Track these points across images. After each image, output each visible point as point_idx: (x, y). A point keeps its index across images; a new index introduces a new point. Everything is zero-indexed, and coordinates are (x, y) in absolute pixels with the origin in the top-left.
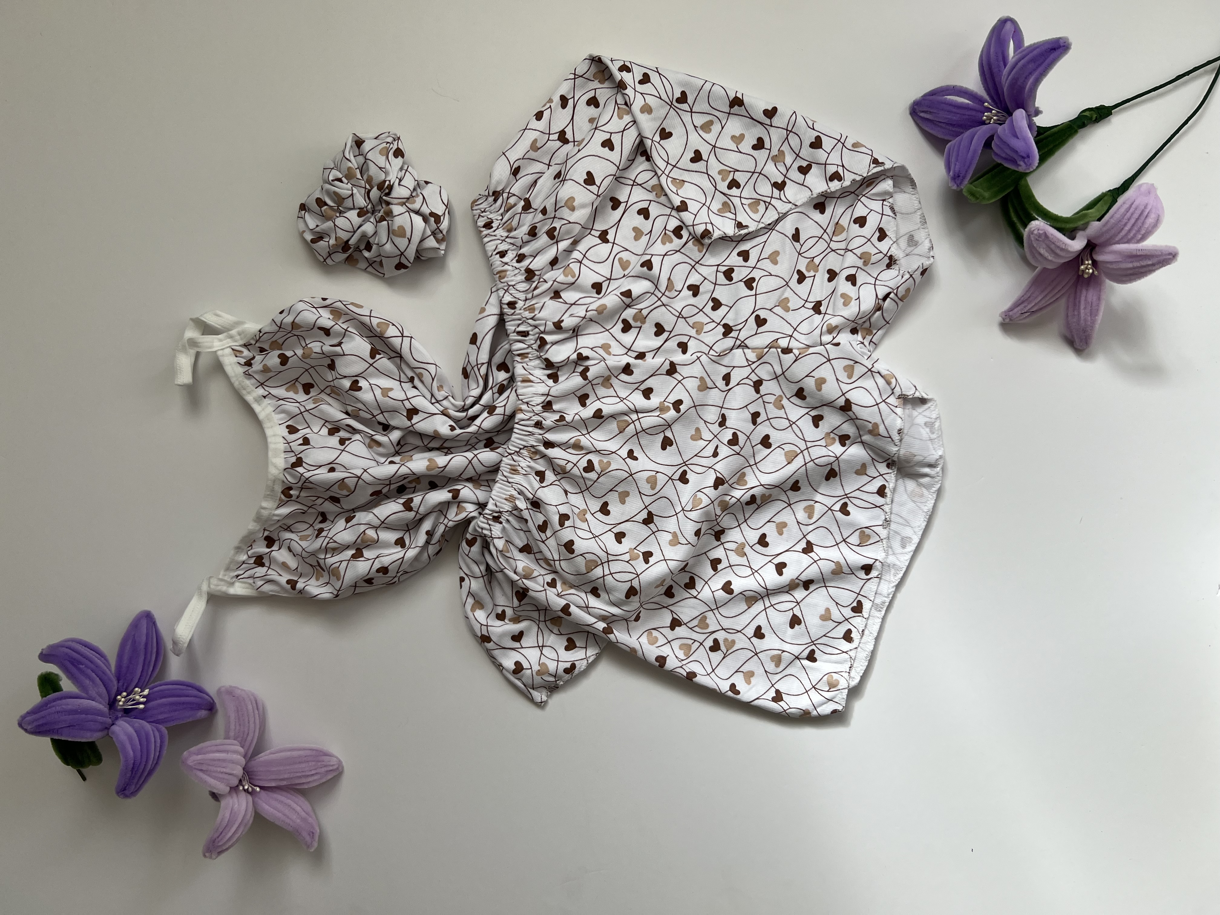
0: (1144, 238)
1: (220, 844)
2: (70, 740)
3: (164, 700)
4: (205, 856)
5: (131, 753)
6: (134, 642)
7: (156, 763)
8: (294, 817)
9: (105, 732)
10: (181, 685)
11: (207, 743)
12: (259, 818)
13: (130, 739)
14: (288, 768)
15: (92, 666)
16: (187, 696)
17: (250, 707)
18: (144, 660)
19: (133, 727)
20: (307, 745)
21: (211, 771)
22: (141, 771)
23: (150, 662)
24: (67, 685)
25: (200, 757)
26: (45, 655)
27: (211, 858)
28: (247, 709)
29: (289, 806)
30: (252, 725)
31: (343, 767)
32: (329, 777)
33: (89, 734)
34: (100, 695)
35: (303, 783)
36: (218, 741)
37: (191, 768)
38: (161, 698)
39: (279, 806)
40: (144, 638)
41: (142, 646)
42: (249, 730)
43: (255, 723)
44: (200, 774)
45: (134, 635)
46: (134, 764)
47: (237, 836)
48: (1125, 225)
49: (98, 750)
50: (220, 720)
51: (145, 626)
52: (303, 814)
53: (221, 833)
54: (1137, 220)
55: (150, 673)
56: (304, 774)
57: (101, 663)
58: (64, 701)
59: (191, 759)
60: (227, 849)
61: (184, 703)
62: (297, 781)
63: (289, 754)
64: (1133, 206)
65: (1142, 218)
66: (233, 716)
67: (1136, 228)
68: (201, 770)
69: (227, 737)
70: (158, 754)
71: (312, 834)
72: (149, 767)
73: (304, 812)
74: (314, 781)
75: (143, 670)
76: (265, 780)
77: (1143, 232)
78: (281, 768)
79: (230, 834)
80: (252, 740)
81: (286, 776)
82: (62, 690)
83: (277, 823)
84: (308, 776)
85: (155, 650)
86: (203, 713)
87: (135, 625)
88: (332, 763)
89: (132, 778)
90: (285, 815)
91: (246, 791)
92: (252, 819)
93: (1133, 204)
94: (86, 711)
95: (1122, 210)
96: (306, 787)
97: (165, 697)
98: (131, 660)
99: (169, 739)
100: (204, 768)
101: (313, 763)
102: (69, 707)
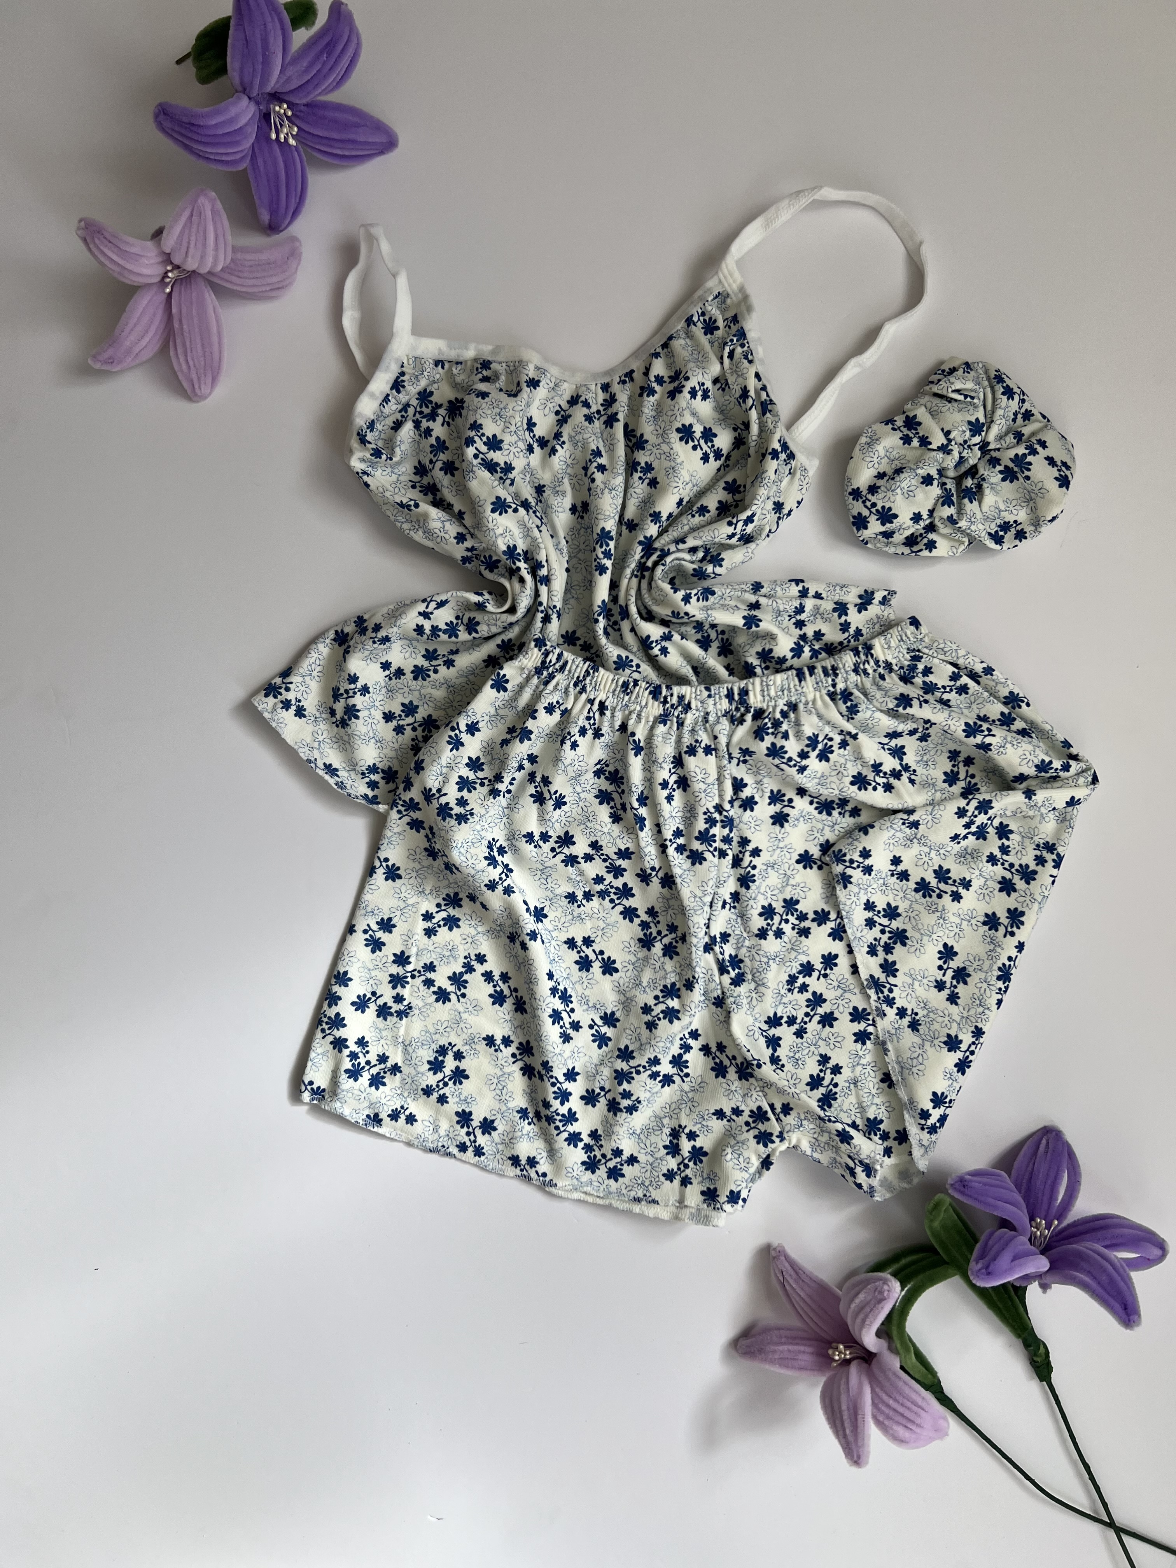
0: (879, 1424)
1: (97, 241)
2: (229, 41)
3: (281, 165)
4: (80, 221)
5: (213, 123)
6: (357, 126)
7: (200, 156)
8: (132, 338)
9: (240, 89)
10: (302, 188)
11: (226, 223)
12: (130, 291)
13: (231, 121)
14: (197, 330)
15: (325, 71)
16: (287, 196)
17: (274, 280)
18: (334, 139)
19: (246, 125)
20: (226, 354)
21: (190, 227)
22: (190, 135)
23: (331, 146)
24: (301, 36)
25: (209, 214)
26: (340, 7)
27: (79, 228)
28: (272, 276)
29: (147, 332)
30: (251, 282)
31: (197, 402)
32: (185, 384)
33: (237, 65)
34: (288, 80)
35: (176, 349)
36: (229, 238)
37: (195, 201)
38: (285, 162)
39: (146, 319)
40: (361, 139)
41: (352, 136)
42: (245, 278)
43: (254, 286)
44: (187, 213)
45: (365, 125)
46: (199, 126)
47: (107, 263)
48: (896, 1400)
49: (217, 78)
50: (256, 240)
51: (377, 140)
52: (137, 350)
53: (110, 242)
54: (902, 1415)
55: (317, 147)
56: (189, 350)
57: (330, 81)
58: (279, 32)
59: (207, 202)
60: (89, 249)
61: (278, 191)
62: (178, 341)
63: (214, 330)
64: (919, 1411)
65: (904, 1422)
66: (264, 257)
67: (891, 1413)
68: (192, 215)
69: (235, 250)
70: (212, 157)
71: (111, 361)
72: (195, 146)
73: (140, 351)
74: (180, 365)
75: (321, 137)
76: (180, 300)
77: (887, 1422)
78: (196, 321)
79: (110, 254)
80: (231, 282)
81: (185, 327)
82: (294, 30)
83: (125, 315)
84: (186, 356)
85: (347, 153)
86: (265, 217)
87: (379, 127)
88: (203, 387)
89: (181, 123)
90: (135, 325)
91: (165, 275)
92: (129, 282)
93: (923, 1409)
94: (267, 63)
95: (914, 1396)
96: (172, 353)
97: (286, 167)
98: (335, 121)
99: (231, 172)
100: (194, 218)
101: (203, 363)
102: (271, 40)
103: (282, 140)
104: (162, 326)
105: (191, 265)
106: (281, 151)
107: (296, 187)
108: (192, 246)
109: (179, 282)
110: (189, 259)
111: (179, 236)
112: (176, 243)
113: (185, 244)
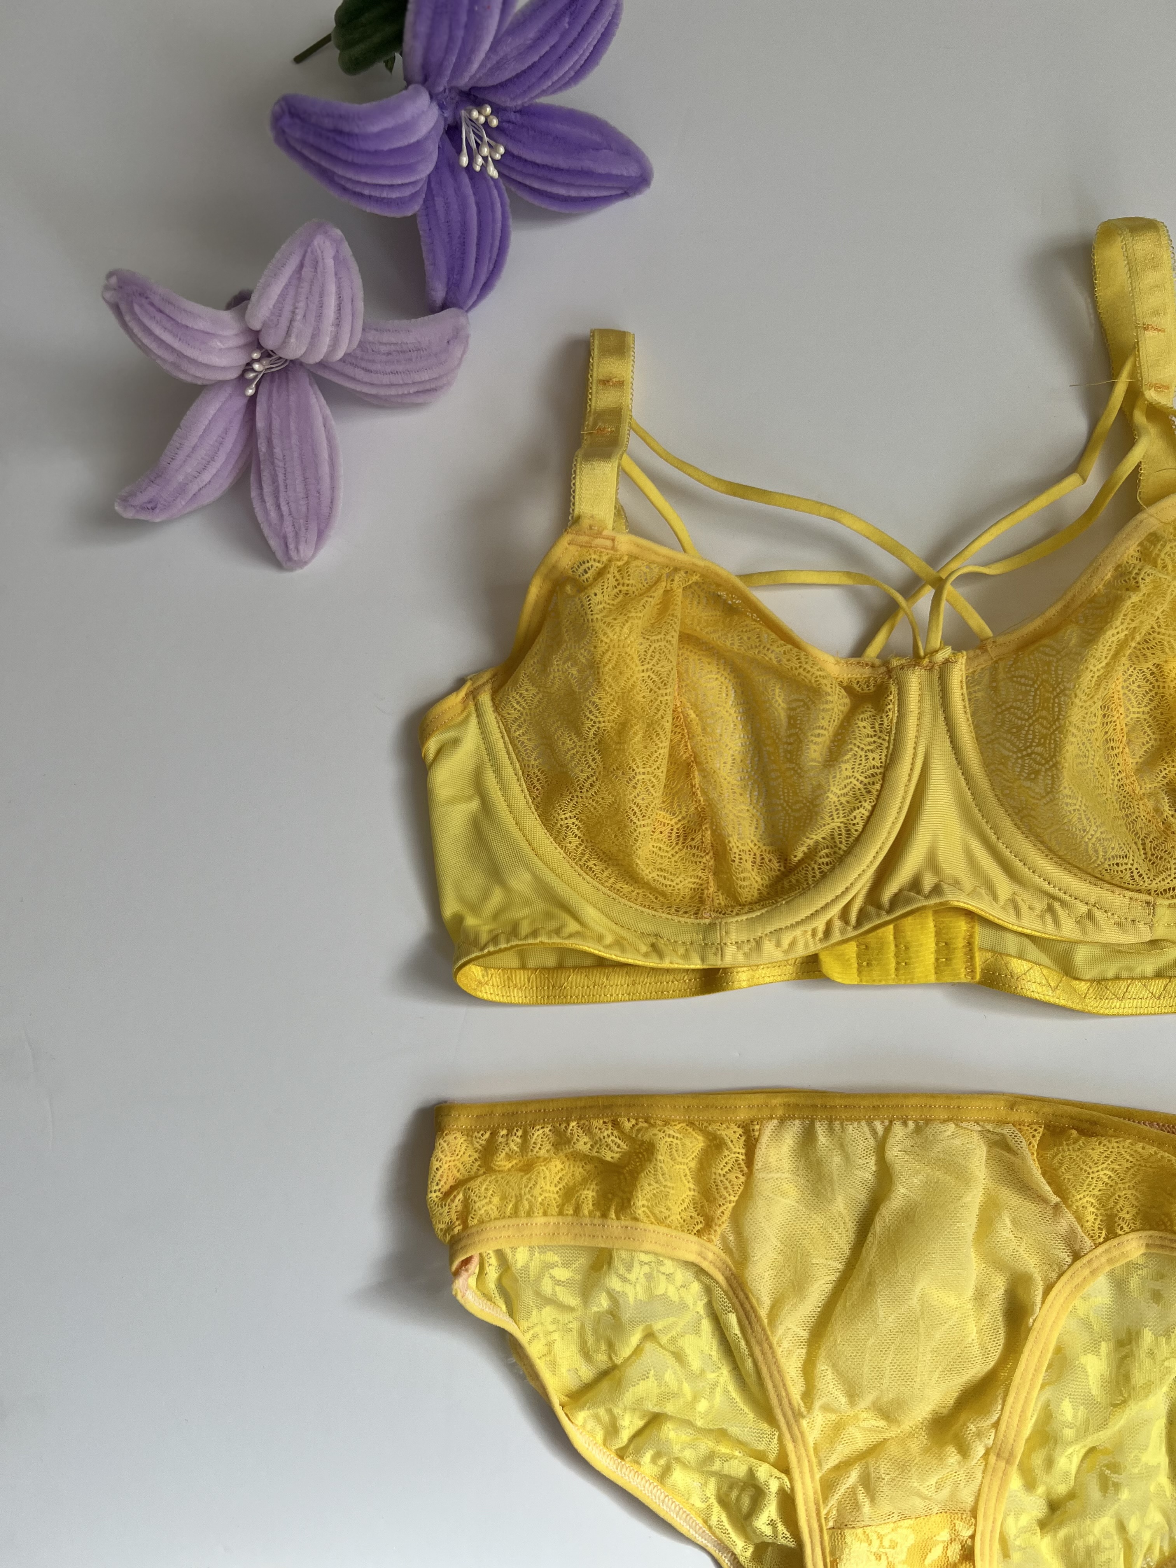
1: (136, 308)
3: (473, 209)
4: (110, 276)
6: (593, 146)
8: (189, 468)
9: (419, 77)
10: (499, 249)
11: (358, 282)
14: (295, 455)
15: (564, 47)
16: (478, 257)
18: (558, 169)
20: (341, 494)
21: (298, 287)
23: (551, 181)
25: (330, 263)
27: (107, 287)
28: (418, 370)
29: (213, 459)
30: (386, 380)
32: (272, 542)
35: (261, 488)
37: (307, 244)
38: (477, 204)
39: (212, 439)
40: (599, 169)
41: (586, 165)
42: (376, 373)
43: (390, 386)
44: (293, 265)
45: (607, 147)
46: (349, 135)
47: (151, 344)
49: (379, 60)
51: (621, 173)
52: (194, 488)
53: (157, 309)
55: (530, 184)
56: (281, 488)
57: (566, 68)
59: (328, 243)
60: (124, 323)
61: (463, 250)
62: (265, 476)
63: (324, 456)
68: (301, 265)
70: (356, 188)
71: (150, 507)
72: (331, 167)
73: (200, 489)
74: (266, 510)
75: (533, 164)
76: (268, 407)
78: (295, 444)
79: (155, 329)
80: (354, 379)
81: (276, 452)
83: (178, 432)
84: (276, 494)
85: (570, 193)
86: (438, 292)
87: (625, 150)
88: (302, 546)
89: (314, 130)
90: (195, 447)
91: (248, 367)
94: (472, 26)
97: (479, 212)
98: (562, 139)
100: (307, 272)
101: (304, 508)
103: (478, 168)
104: (239, 449)
105: (295, 350)
106: (473, 186)
107: (492, 245)
108: (299, 317)
109: (268, 378)
110: (293, 340)
111: (278, 301)
112: (272, 313)
113: (286, 315)
